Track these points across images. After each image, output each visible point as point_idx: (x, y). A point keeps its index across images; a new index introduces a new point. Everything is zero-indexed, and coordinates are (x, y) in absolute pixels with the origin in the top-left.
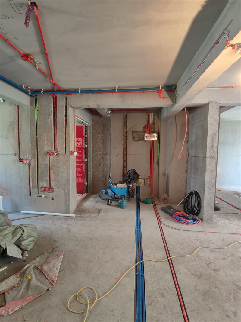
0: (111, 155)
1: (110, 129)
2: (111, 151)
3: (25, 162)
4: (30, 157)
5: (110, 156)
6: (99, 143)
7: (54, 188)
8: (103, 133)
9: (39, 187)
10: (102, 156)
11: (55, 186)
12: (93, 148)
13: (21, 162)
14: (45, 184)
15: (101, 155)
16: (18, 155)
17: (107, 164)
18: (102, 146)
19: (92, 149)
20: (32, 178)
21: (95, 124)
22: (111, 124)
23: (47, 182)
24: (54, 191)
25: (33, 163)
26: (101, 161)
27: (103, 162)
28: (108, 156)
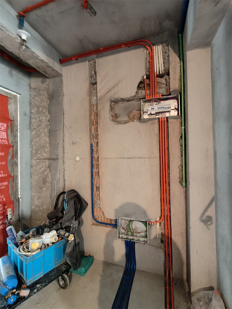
0: (65, 160)
1: (62, 100)
2: (65, 151)
5: (64, 162)
8: (50, 112)
10: (47, 163)
15: (47, 160)
17: (57, 182)
18: (48, 142)
19: (31, 147)
21: (35, 96)
22: (64, 91)
26: (47, 175)
27: (50, 175)
28: (60, 161)
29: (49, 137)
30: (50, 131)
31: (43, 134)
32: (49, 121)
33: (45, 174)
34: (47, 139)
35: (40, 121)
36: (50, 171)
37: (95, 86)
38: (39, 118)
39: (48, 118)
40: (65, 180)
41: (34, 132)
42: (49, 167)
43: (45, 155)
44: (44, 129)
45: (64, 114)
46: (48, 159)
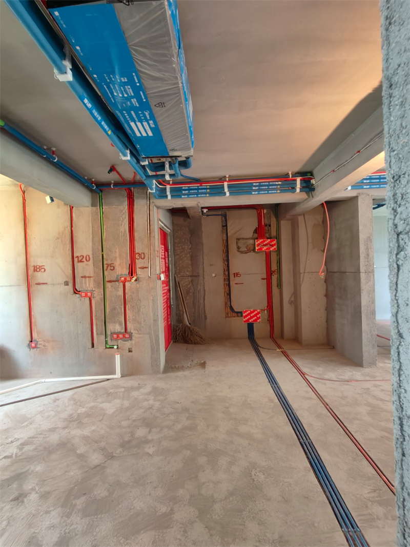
0: (205, 276)
1: (201, 236)
2: (205, 270)
3: (83, 294)
4: (93, 287)
5: (204, 278)
7: (132, 333)
8: (191, 243)
9: (109, 333)
11: (135, 330)
13: (77, 295)
14: (118, 327)
16: (71, 285)
17: (199, 292)
18: (190, 264)
20: (96, 319)
21: (178, 230)
22: (203, 229)
23: (120, 324)
24: (133, 338)
25: (98, 296)
26: (190, 287)
27: (192, 288)
28: (201, 278)
29: (191, 260)
30: (192, 257)
31: (185, 259)
32: (190, 249)
33: (188, 287)
34: (190, 262)
35: (183, 248)
36: (193, 285)
37: (225, 227)
38: (182, 246)
39: (190, 247)
40: (205, 290)
41: (177, 257)
42: (192, 281)
43: (188, 273)
44: (187, 254)
45: (203, 245)
46: (191, 276)
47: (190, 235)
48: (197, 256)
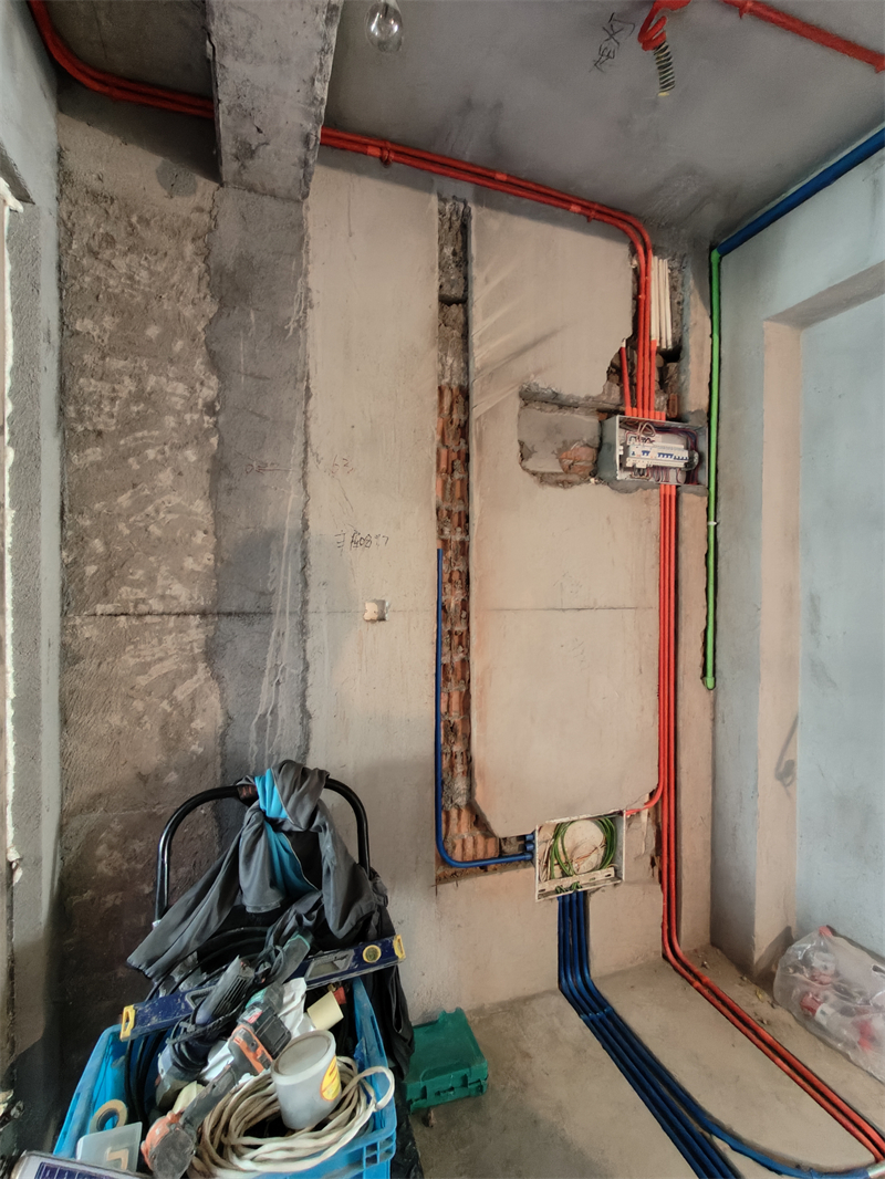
0: (312, 620)
2: (315, 576)
5: (303, 629)
6: (166, 477)
12: (72, 540)
15: (194, 620)
17: (261, 729)
18: (206, 522)
19: (64, 543)
26: (193, 698)
27: (213, 699)
32: (210, 409)
33: (181, 694)
34: (200, 507)
36: (218, 678)
37: (455, 310)
43: (178, 589)
46: (203, 614)
47: (211, 308)
48: (261, 469)
